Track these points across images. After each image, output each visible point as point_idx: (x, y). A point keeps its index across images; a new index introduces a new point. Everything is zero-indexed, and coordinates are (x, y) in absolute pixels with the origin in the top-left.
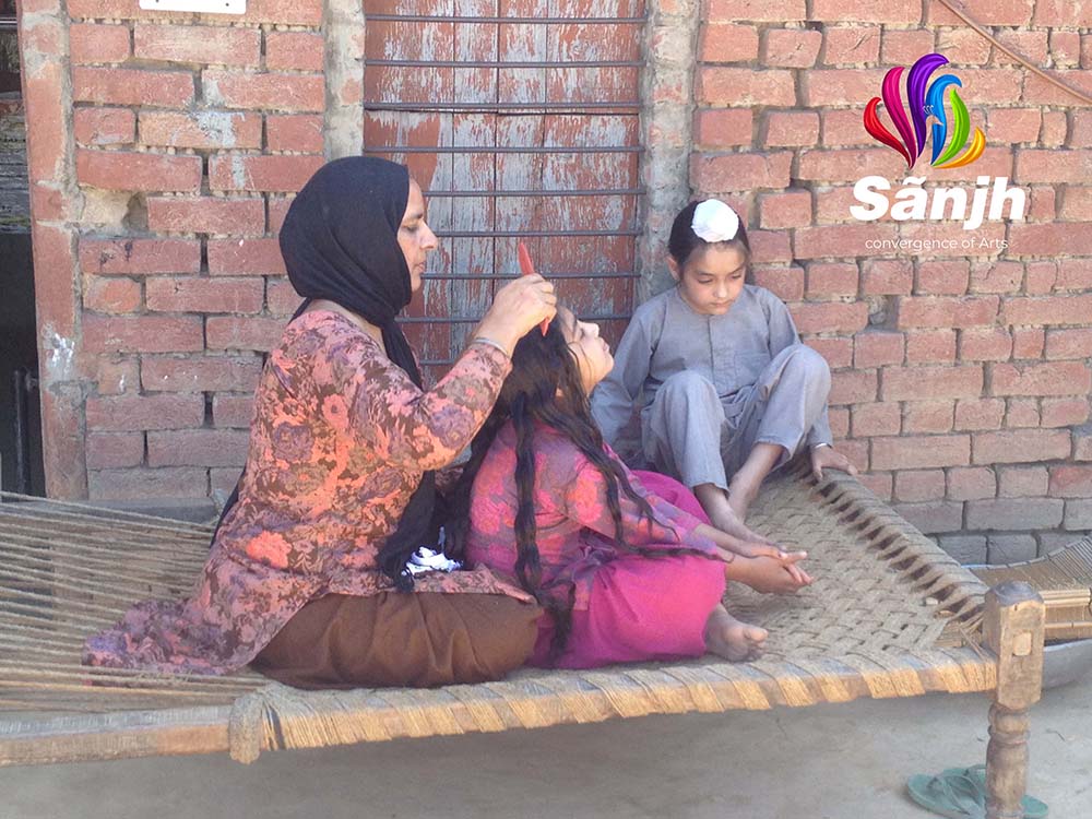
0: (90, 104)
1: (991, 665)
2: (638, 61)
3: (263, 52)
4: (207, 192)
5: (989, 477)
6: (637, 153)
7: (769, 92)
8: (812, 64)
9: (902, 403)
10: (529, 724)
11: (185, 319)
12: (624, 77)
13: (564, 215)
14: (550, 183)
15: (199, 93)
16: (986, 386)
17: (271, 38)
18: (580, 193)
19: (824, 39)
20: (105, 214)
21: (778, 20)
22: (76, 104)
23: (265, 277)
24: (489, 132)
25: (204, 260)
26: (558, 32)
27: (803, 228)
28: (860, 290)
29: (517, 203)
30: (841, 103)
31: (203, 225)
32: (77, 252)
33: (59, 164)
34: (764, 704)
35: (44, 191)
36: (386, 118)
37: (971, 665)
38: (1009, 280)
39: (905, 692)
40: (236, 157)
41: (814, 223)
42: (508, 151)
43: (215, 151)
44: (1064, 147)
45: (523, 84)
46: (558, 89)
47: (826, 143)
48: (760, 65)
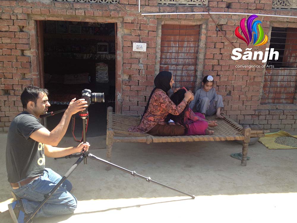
0: (125, 63)
1: (243, 137)
2: (196, 58)
3: (148, 57)
4: (139, 75)
5: (243, 116)
6: (196, 71)
7: (214, 63)
8: (220, 59)
9: (231, 106)
10: (183, 141)
11: (136, 91)
12: (194, 60)
13: (185, 79)
14: (183, 75)
15: (139, 62)
16: (243, 104)
17: (149, 55)
18: (188, 76)
19: (222, 56)
20: (126, 77)
21: (216, 53)
22: (123, 63)
23: (146, 86)
24: (176, 68)
25: (138, 84)
26: (185, 54)
27: (218, 81)
28: (226, 90)
29: (179, 77)
30: (224, 64)
31: (139, 79)
32: (122, 82)
33: (121, 71)
34: (213, 140)
35: (118, 74)
36: (162, 65)
37: (241, 136)
38: (247, 89)
39: (232, 140)
40: (143, 70)
41: (220, 81)
42: (178, 70)
43: (141, 69)
44: (255, 71)
45: (181, 61)
46: (185, 62)
47: (222, 70)
48: (213, 59)
